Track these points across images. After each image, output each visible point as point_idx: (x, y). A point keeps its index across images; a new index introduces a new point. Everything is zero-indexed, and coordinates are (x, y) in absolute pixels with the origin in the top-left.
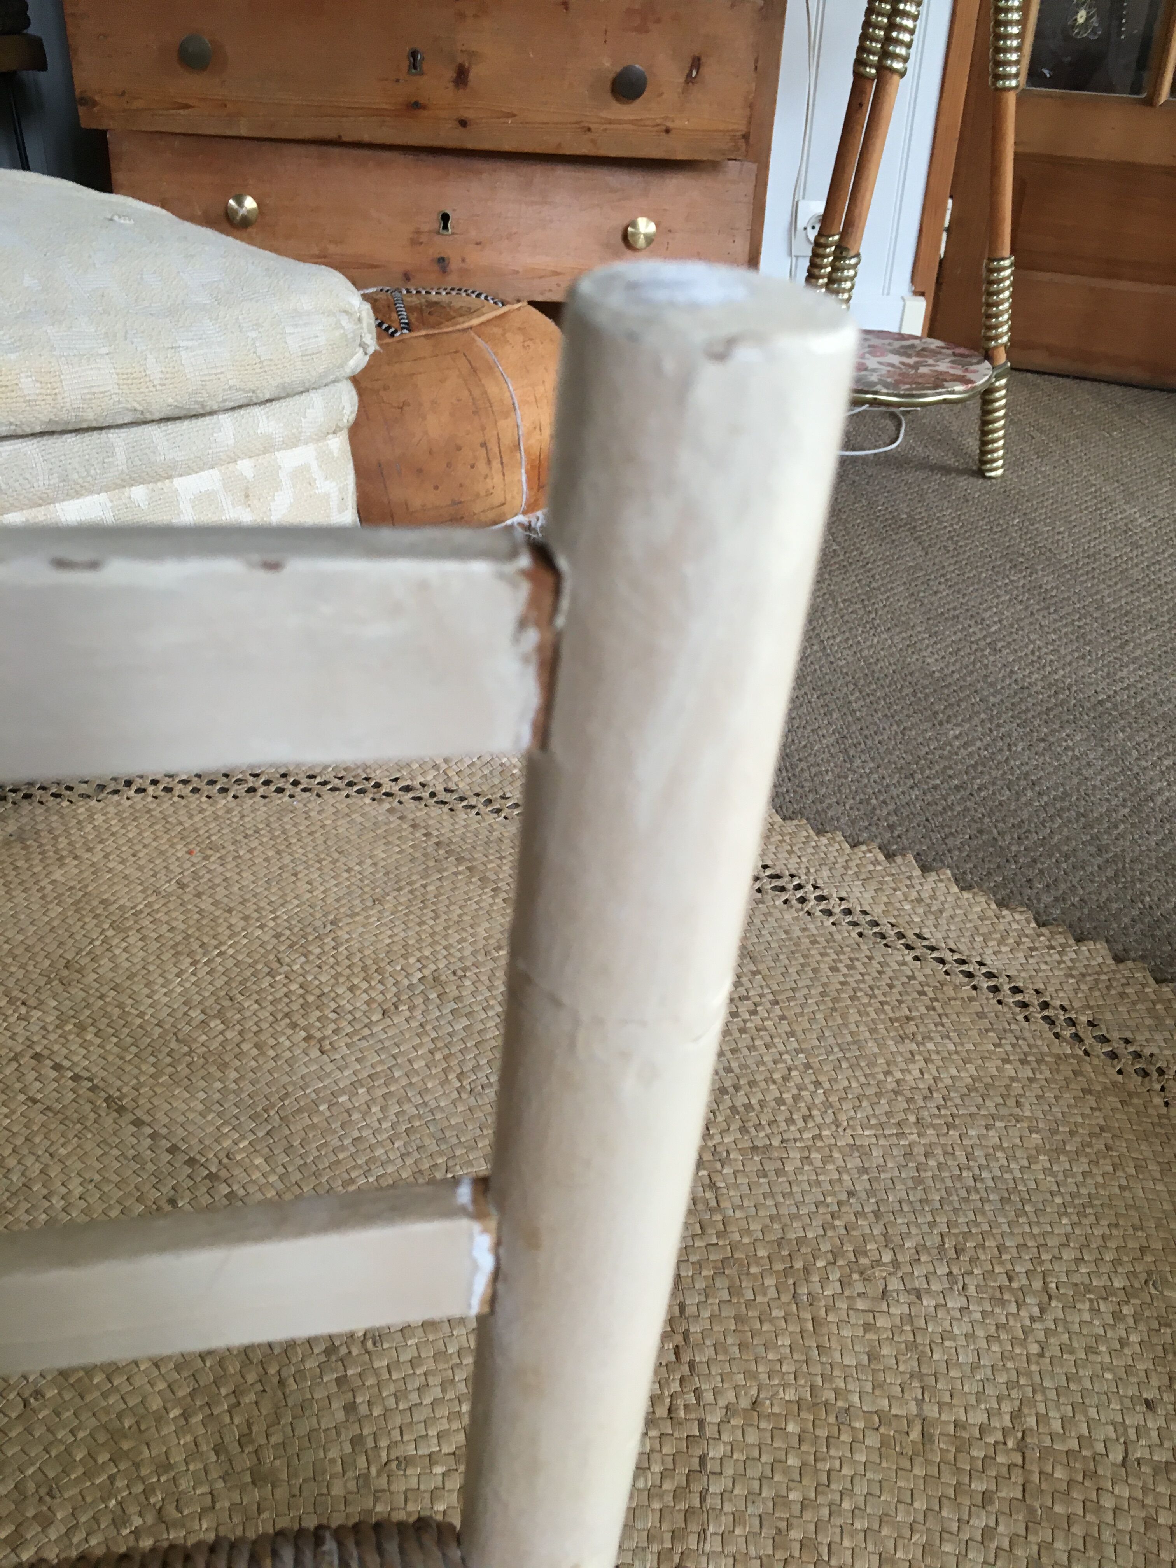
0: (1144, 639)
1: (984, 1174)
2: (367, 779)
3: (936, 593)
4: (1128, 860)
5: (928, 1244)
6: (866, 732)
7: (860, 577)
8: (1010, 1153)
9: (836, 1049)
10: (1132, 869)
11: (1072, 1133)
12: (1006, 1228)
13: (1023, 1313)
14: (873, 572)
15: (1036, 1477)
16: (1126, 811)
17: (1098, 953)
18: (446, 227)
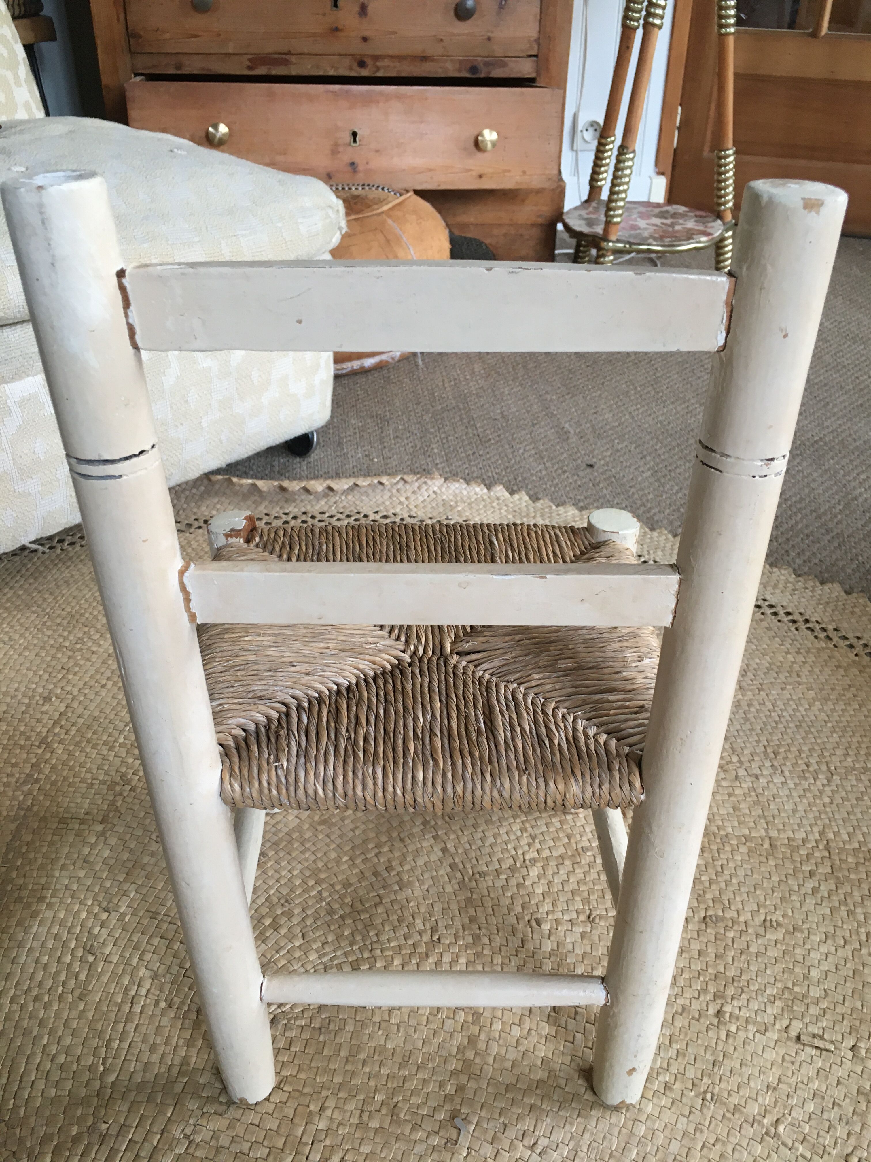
2: (358, 513)
3: (699, 378)
4: (846, 536)
5: (757, 751)
6: (669, 468)
8: (798, 702)
10: (850, 542)
11: (833, 689)
12: (801, 741)
13: (818, 783)
14: (655, 366)
15: (838, 862)
16: (841, 507)
17: (835, 590)
18: (355, 141)
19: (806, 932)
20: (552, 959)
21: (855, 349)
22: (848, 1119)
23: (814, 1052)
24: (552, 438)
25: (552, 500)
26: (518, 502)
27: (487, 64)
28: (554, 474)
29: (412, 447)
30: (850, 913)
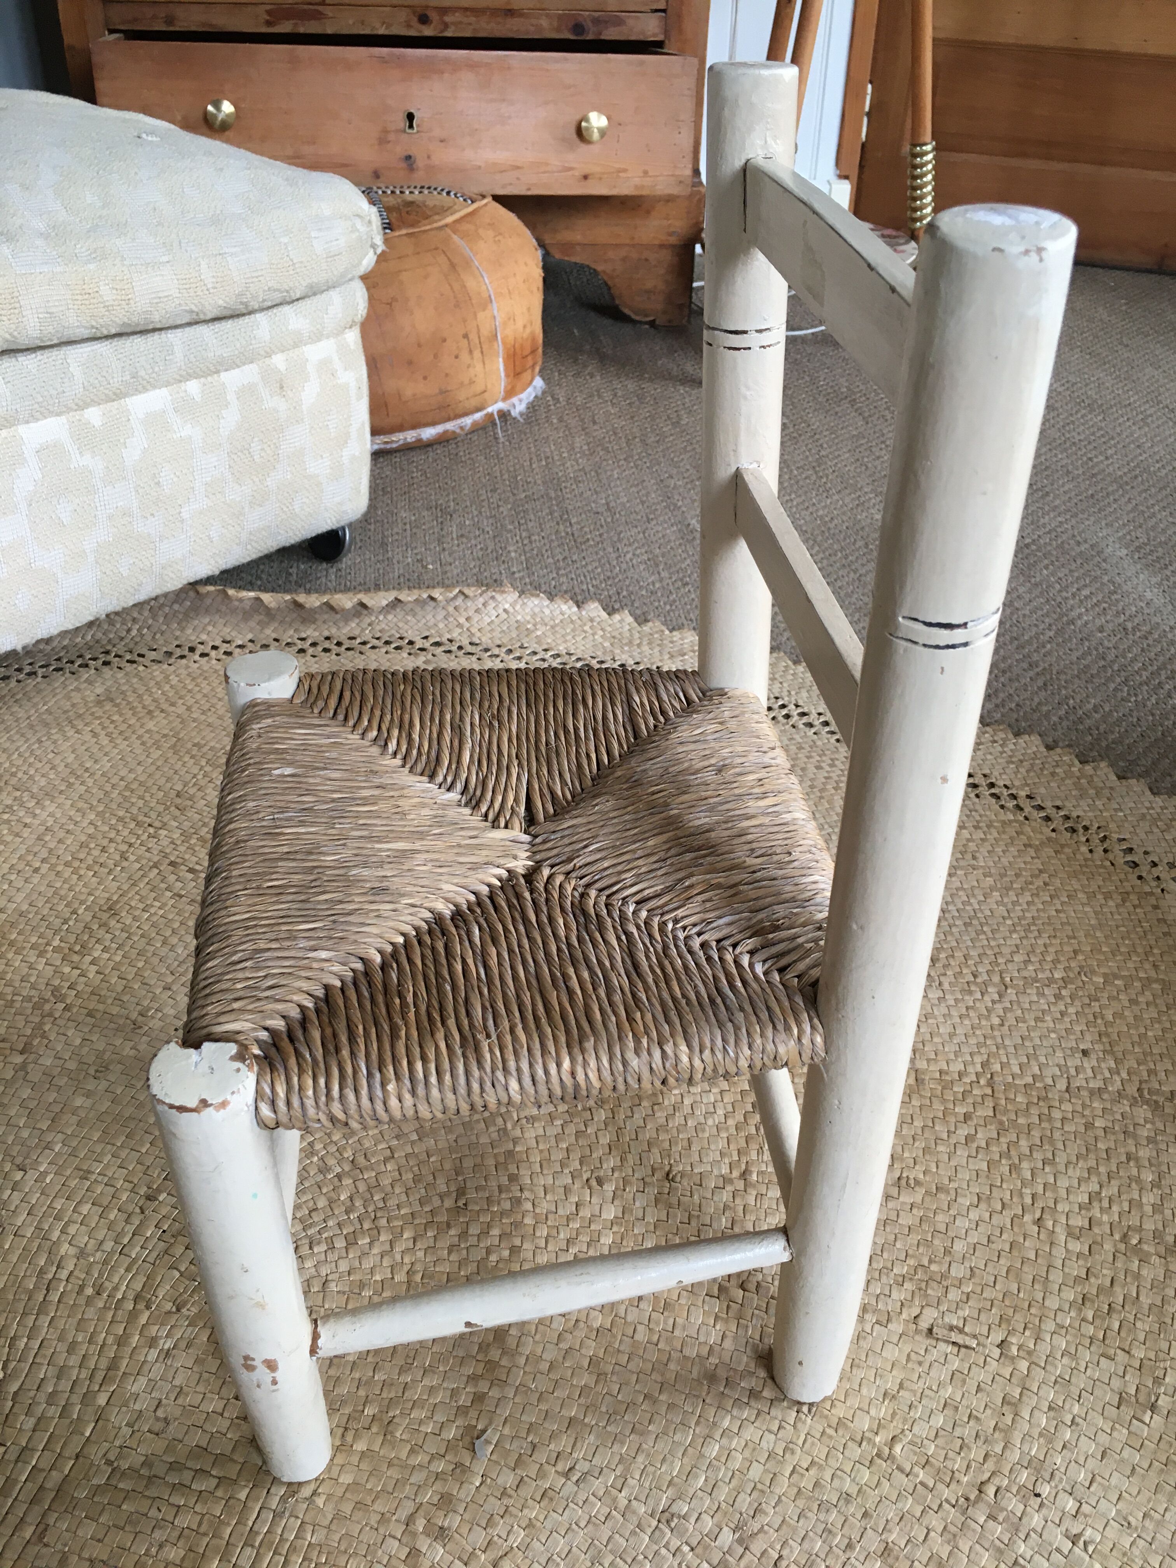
0: (1062, 490)
1: (951, 907)
2: (401, 638)
3: (878, 458)
4: (1054, 672)
7: (810, 446)
8: (970, 892)
9: (826, 826)
10: (1058, 679)
11: (1017, 875)
12: (970, 944)
13: (986, 998)
14: (820, 442)
15: (1003, 1102)
16: (1052, 634)
17: (1032, 744)
18: (411, 126)
19: (953, 1193)
20: (615, 1229)
21: (1091, 419)
22: (987, 1437)
23: (949, 1348)
24: (673, 538)
25: (665, 623)
26: (618, 625)
27: (596, 21)
28: (671, 587)
29: (481, 549)
30: (1013, 1168)
